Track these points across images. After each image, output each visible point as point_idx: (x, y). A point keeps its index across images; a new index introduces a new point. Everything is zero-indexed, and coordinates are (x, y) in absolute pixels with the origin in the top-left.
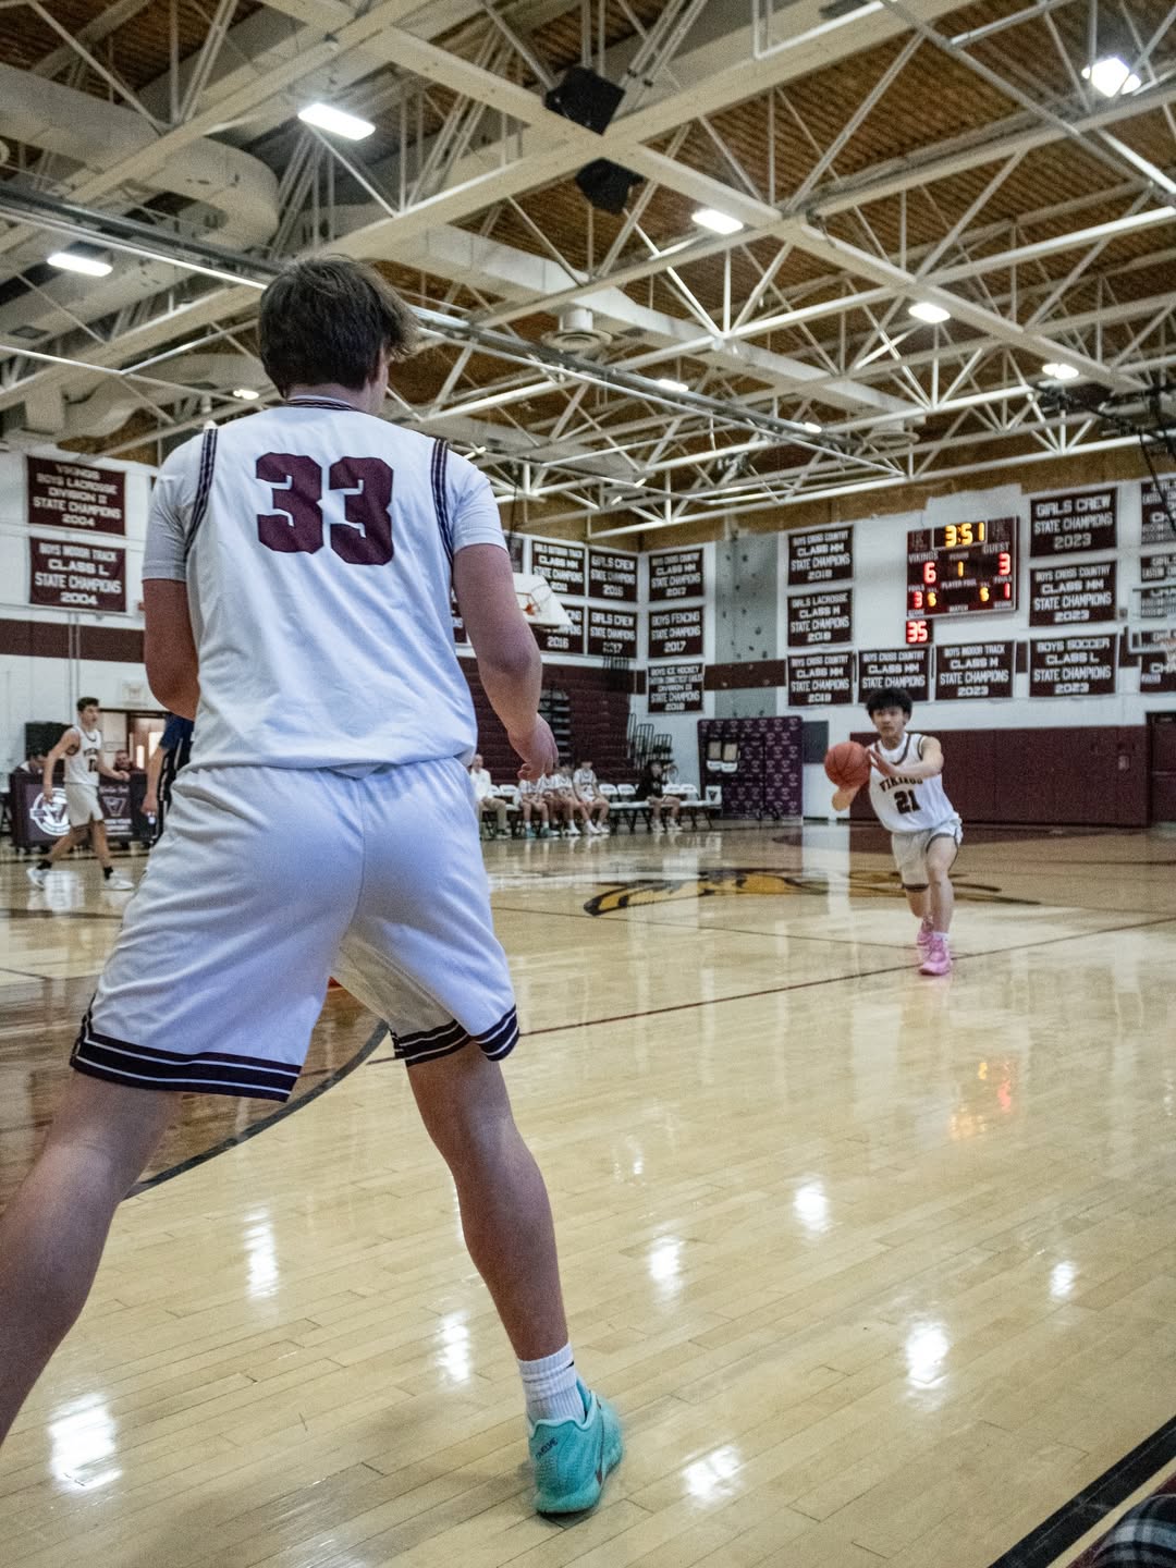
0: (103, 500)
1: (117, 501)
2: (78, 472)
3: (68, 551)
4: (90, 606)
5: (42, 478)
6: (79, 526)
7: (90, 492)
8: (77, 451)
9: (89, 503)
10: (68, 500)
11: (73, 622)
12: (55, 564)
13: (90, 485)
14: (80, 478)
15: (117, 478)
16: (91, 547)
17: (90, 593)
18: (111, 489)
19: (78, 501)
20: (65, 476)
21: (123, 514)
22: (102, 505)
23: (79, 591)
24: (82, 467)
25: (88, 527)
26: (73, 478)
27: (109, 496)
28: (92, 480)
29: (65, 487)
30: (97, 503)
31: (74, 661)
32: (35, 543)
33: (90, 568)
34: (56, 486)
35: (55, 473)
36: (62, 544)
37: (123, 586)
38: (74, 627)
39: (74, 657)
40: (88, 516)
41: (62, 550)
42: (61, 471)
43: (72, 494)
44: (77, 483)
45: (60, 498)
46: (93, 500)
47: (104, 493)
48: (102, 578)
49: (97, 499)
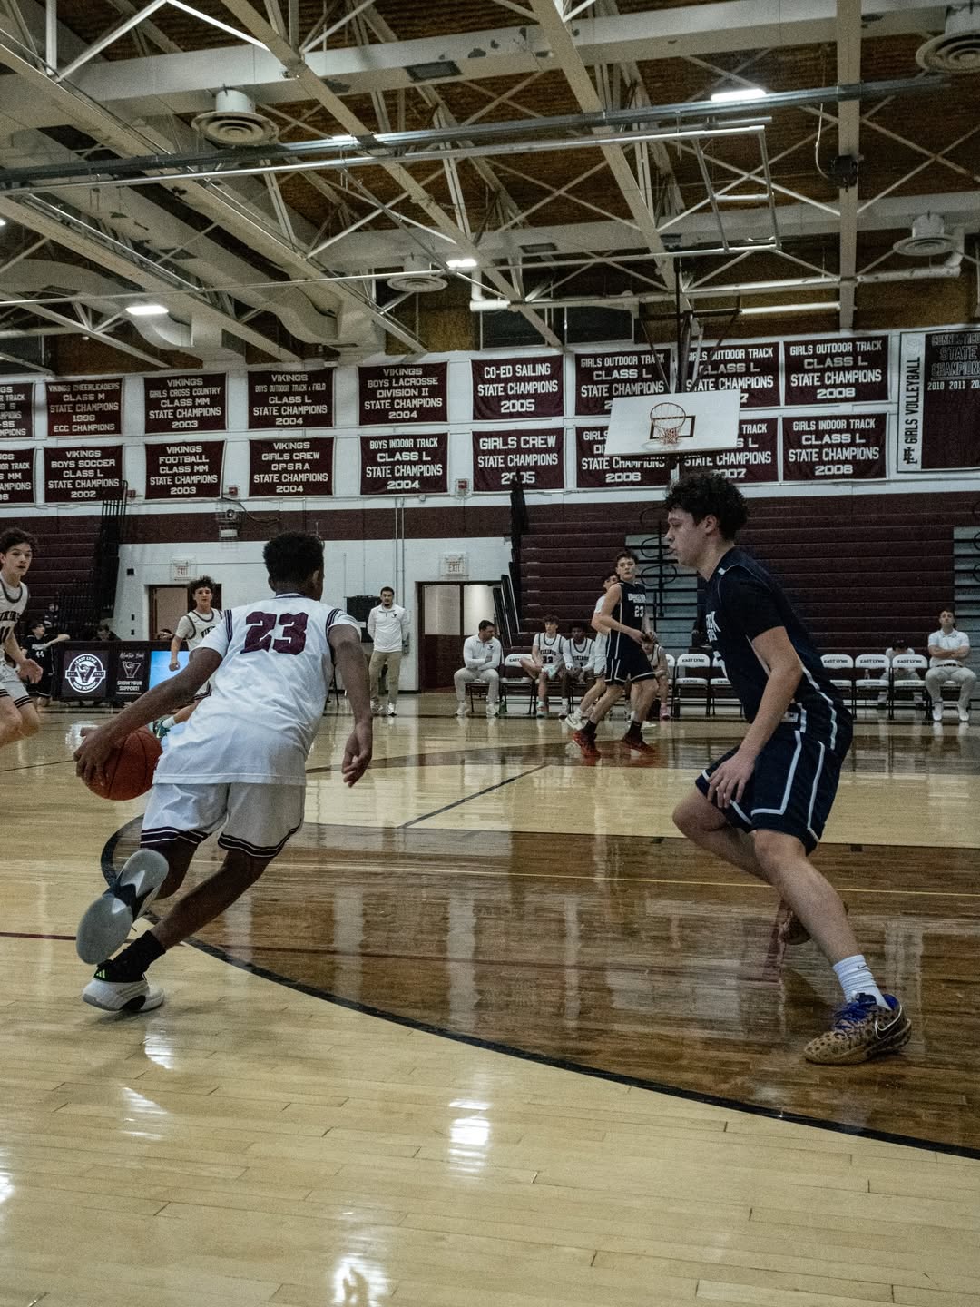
0: (425, 392)
1: (440, 391)
2: (402, 372)
3: (393, 444)
4: (413, 491)
5: (371, 384)
6: (403, 420)
7: (413, 387)
8: (403, 353)
9: (414, 397)
10: (393, 399)
11: (399, 506)
12: (382, 457)
13: (414, 381)
14: (405, 377)
15: (440, 370)
16: (415, 437)
17: (413, 479)
18: (433, 381)
19: (402, 398)
20: (390, 378)
21: (445, 402)
22: (425, 397)
23: (403, 478)
24: (405, 367)
25: (412, 419)
26: (397, 378)
27: (431, 387)
28: (415, 377)
29: (391, 388)
30: (420, 396)
31: (400, 541)
32: (365, 441)
33: (414, 456)
34: (383, 388)
35: (382, 377)
36: (388, 438)
37: (444, 469)
38: (399, 510)
39: (400, 537)
40: (411, 410)
41: (388, 444)
42: (386, 374)
43: (397, 393)
44: (401, 382)
45: (386, 398)
46: (416, 394)
47: (427, 386)
48: (425, 463)
49: (420, 392)
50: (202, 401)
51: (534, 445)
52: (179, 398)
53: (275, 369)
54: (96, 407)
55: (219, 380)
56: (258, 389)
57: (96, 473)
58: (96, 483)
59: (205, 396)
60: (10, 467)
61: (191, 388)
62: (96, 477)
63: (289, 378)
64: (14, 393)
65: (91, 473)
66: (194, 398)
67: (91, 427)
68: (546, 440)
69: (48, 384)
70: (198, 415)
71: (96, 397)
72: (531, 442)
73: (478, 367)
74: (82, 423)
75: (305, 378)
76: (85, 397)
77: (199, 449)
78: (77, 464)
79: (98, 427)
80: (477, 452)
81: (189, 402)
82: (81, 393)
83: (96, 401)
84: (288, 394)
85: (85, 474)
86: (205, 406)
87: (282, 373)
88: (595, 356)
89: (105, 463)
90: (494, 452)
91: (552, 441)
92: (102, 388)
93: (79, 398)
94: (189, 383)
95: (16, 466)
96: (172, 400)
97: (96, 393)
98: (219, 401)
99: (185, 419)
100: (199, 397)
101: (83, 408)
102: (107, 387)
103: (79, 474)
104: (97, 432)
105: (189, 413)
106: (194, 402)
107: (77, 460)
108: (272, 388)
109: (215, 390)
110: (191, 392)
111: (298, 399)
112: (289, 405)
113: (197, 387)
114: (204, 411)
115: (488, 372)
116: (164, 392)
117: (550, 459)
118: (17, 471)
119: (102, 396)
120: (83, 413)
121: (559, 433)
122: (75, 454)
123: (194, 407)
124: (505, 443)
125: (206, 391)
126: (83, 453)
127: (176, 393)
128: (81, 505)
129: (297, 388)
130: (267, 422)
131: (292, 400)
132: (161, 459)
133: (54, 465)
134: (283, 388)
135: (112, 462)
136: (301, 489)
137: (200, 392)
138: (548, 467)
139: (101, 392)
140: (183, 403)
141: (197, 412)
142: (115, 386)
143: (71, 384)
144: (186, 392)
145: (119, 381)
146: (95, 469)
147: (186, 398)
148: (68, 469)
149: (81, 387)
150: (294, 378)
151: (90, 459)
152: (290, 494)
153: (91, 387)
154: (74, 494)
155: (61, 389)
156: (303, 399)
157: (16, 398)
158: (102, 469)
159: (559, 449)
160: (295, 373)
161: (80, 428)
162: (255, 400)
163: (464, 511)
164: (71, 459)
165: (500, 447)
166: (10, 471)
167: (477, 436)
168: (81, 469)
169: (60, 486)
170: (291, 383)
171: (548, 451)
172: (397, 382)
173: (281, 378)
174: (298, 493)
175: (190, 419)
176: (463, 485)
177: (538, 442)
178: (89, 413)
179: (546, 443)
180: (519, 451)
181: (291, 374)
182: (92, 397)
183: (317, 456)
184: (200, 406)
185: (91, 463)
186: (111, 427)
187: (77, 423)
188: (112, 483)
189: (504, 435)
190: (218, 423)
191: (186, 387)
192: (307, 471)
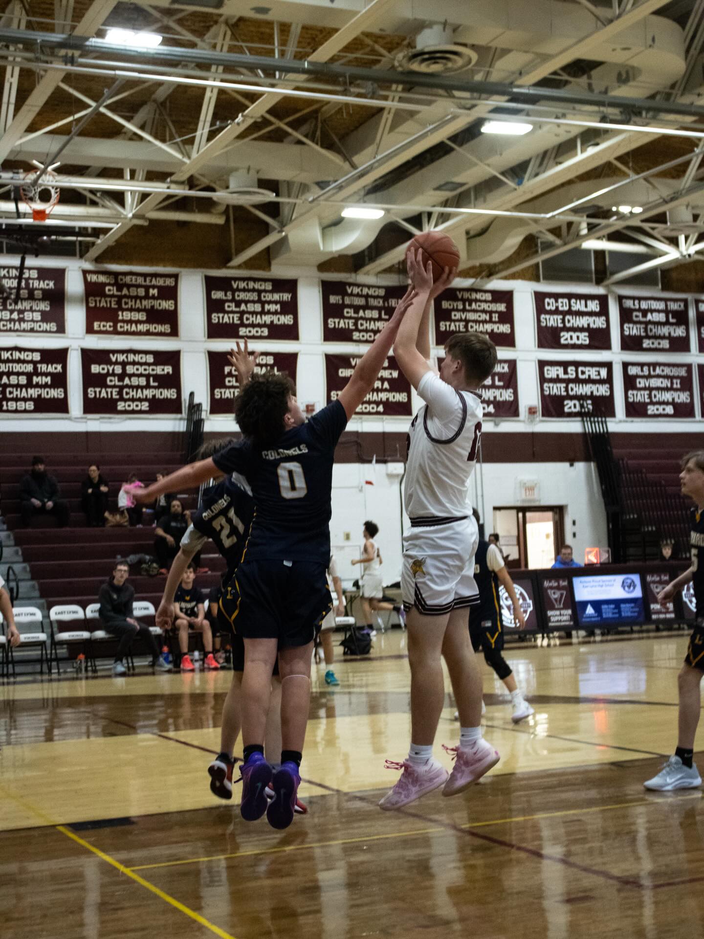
0: (495, 317)
1: (507, 317)
2: (475, 296)
5: (445, 305)
7: (484, 311)
9: (484, 322)
10: (467, 321)
13: (484, 306)
14: (476, 301)
15: (506, 297)
18: (502, 307)
19: (476, 321)
20: (464, 301)
21: (512, 328)
22: (495, 323)
24: (477, 291)
26: (470, 302)
27: (500, 314)
28: (486, 301)
29: (464, 310)
30: (491, 321)
34: (458, 310)
35: (457, 299)
37: (516, 393)
42: (460, 296)
43: (471, 316)
44: (474, 306)
45: (461, 320)
46: (488, 318)
47: (496, 312)
48: (498, 387)
49: (491, 317)
50: (273, 307)
51: (589, 376)
52: (246, 302)
53: (351, 280)
54: (147, 304)
55: (290, 286)
56: (333, 299)
57: (148, 381)
58: (148, 393)
59: (276, 303)
60: (35, 368)
61: (259, 292)
62: (148, 386)
63: (365, 291)
64: (39, 278)
65: (143, 381)
66: (263, 303)
67: (142, 328)
68: (599, 372)
69: (85, 272)
70: (268, 322)
71: (147, 292)
72: (587, 373)
73: (540, 298)
74: (130, 322)
75: (382, 292)
76: (133, 292)
77: (270, 360)
78: (124, 369)
79: (152, 328)
80: (543, 380)
81: (258, 307)
82: (129, 286)
83: (147, 297)
84: (366, 307)
85: (135, 381)
86: (275, 313)
87: (358, 285)
88: (634, 298)
89: (159, 370)
90: (557, 380)
91: (604, 373)
92: (154, 282)
93: (125, 291)
94: (257, 286)
95: (43, 368)
96: (238, 304)
97: (147, 288)
98: (290, 308)
99: (253, 326)
100: (269, 302)
101: (131, 303)
102: (160, 282)
103: (127, 381)
104: (148, 333)
105: (258, 320)
106: (263, 307)
107: (124, 364)
108: (347, 301)
109: (286, 297)
110: (259, 296)
111: (375, 314)
112: (366, 319)
113: (265, 291)
114: (275, 319)
115: (549, 304)
116: (229, 294)
117: (602, 390)
118: (46, 374)
119: (154, 292)
120: (131, 310)
121: (609, 365)
122: (121, 358)
123: (263, 312)
124: (566, 372)
125: (276, 297)
126: (131, 357)
127: (242, 296)
128: (130, 419)
129: (373, 302)
130: (343, 336)
131: (369, 314)
132: (227, 369)
133: (95, 369)
134: (361, 302)
135: (168, 369)
136: (381, 408)
137: (269, 297)
138: (602, 398)
139: (154, 287)
140: (251, 307)
141: (267, 319)
142: (170, 282)
143: (116, 274)
144: (254, 296)
145: (176, 277)
146: (148, 377)
147: (254, 302)
148: (113, 374)
149: (128, 279)
150: (371, 292)
151: (141, 364)
152: (369, 413)
153: (140, 280)
154: (121, 406)
155: (102, 279)
156: (380, 314)
157: (43, 285)
158: (157, 377)
159: (609, 380)
160: (373, 287)
161: (127, 327)
162: (330, 311)
163: (533, 436)
164: (116, 363)
165: (562, 376)
166: (36, 373)
167: (542, 364)
168: (131, 376)
169: (104, 394)
170: (367, 297)
171: (601, 382)
172: (470, 305)
173: (356, 290)
174: (378, 413)
175: (260, 326)
176: (532, 411)
177: (592, 372)
178: (138, 310)
179: (599, 374)
180: (577, 381)
181: (369, 287)
182: (141, 292)
183: (395, 374)
184: (269, 312)
185: (141, 370)
186: (166, 328)
187: (123, 321)
188: (169, 394)
189: (565, 365)
190: (291, 333)
191: (254, 290)
192: (386, 390)
